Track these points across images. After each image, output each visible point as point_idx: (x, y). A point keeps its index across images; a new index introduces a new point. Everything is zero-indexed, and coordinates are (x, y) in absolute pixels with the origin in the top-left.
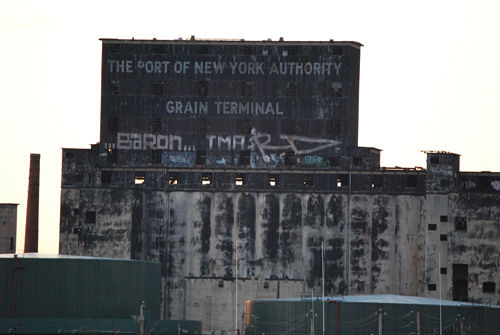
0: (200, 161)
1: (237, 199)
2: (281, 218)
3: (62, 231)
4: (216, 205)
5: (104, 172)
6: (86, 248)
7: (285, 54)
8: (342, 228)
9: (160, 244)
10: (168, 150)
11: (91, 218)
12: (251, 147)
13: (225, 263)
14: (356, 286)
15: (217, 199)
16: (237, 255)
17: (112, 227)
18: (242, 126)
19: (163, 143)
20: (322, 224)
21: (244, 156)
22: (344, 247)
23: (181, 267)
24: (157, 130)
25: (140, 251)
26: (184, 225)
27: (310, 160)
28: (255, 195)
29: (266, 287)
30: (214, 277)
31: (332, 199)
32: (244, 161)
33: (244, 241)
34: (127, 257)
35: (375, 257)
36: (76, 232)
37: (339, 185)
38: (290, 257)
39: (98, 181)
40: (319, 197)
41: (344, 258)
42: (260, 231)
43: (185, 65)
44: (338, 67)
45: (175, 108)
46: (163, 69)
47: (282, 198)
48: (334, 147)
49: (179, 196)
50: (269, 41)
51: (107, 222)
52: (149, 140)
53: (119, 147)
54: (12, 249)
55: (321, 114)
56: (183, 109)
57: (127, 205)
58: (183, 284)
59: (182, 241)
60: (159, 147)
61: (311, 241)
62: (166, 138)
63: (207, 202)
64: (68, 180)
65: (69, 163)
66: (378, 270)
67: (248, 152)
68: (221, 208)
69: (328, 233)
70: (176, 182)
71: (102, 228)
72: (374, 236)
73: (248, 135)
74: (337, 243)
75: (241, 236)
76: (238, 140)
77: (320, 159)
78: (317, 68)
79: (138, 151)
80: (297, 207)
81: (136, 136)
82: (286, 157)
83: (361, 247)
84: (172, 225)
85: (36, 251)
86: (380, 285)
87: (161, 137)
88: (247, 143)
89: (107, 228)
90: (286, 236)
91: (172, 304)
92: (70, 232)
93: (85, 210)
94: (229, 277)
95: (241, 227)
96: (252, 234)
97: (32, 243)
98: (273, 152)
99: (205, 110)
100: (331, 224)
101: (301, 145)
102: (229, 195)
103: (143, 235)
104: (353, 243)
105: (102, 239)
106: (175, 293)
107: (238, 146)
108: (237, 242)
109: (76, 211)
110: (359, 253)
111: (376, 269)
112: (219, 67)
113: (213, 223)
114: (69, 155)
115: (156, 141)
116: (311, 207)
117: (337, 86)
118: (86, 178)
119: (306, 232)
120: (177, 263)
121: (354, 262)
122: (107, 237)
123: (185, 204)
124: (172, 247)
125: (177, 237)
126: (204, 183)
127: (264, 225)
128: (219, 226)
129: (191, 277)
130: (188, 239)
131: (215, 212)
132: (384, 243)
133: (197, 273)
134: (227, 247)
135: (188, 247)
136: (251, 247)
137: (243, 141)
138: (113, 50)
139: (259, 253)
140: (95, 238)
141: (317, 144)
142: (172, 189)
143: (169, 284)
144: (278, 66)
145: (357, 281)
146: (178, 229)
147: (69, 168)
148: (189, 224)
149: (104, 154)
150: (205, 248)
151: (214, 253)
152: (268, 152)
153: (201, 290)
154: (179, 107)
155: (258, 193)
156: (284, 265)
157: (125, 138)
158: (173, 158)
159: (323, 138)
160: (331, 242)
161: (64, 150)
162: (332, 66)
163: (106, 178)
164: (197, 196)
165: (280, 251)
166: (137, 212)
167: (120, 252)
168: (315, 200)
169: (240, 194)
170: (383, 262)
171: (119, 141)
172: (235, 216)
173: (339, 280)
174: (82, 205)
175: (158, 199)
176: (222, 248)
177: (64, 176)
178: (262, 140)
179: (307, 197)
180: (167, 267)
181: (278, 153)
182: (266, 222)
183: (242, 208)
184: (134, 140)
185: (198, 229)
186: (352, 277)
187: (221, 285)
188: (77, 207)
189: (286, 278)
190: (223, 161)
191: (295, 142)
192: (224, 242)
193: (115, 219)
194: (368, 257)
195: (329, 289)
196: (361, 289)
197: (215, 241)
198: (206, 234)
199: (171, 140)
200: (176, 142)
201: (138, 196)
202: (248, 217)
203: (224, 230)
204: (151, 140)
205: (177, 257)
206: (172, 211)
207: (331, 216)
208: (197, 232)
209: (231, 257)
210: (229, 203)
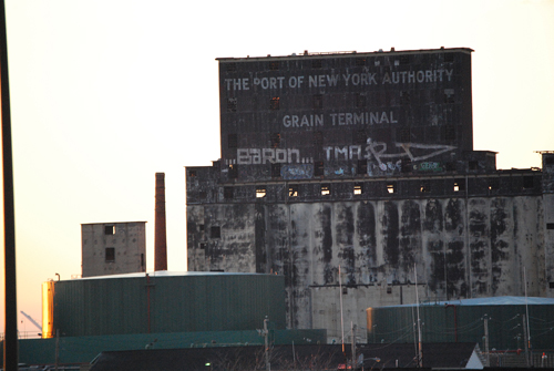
0: (318, 172)
1: (356, 208)
2: (401, 225)
3: (189, 246)
4: (336, 215)
5: (226, 188)
6: (212, 262)
7: (397, 63)
8: (461, 232)
9: (284, 255)
10: (287, 163)
11: (216, 233)
12: (368, 156)
13: (348, 271)
14: (478, 287)
15: (336, 208)
16: (359, 263)
17: (236, 240)
18: (358, 136)
19: (281, 156)
20: (441, 229)
21: (361, 165)
22: (464, 250)
23: (305, 277)
24: (275, 143)
25: (265, 262)
26: (306, 235)
27: (426, 166)
28: (373, 203)
29: (389, 292)
30: (338, 285)
31: (450, 203)
32: (362, 170)
33: (365, 249)
34: (252, 271)
35: (495, 258)
36: (202, 246)
37: (456, 189)
38: (410, 262)
39: (221, 197)
40: (437, 203)
41: (465, 260)
42: (380, 238)
43: (300, 80)
44: (449, 74)
45: (291, 122)
46: (278, 84)
47: (400, 205)
48: (450, 152)
49: (299, 208)
50: (381, 52)
51: (231, 236)
52: (267, 154)
53: (240, 163)
54: (143, 267)
55: (435, 121)
56: (299, 123)
57: (250, 219)
58: (307, 292)
59: (305, 251)
60: (278, 161)
61: (431, 246)
62: (284, 151)
63: (327, 212)
64: (193, 197)
65: (192, 181)
66: (499, 271)
67: (365, 162)
68: (341, 217)
69: (447, 237)
70: (296, 194)
71: (227, 242)
72: (493, 238)
73: (364, 145)
74: (456, 246)
75: (362, 244)
76: (355, 150)
77: (435, 164)
78: (429, 75)
79: (258, 166)
80: (415, 212)
81: (255, 151)
82: (402, 165)
83: (480, 249)
84: (294, 236)
85: (166, 269)
86: (501, 286)
87: (279, 151)
88: (364, 152)
89: (231, 242)
90: (406, 241)
91: (298, 313)
92: (196, 247)
93: (209, 226)
94: (352, 284)
95: (362, 235)
96: (373, 241)
97: (161, 262)
98: (390, 160)
99: (321, 122)
100: (451, 228)
101: (416, 152)
102: (348, 204)
103: (267, 246)
104: (473, 246)
105: (228, 253)
106: (300, 302)
107: (355, 156)
108: (358, 249)
109: (202, 227)
110: (479, 255)
111: (496, 270)
112: (332, 80)
113: (334, 233)
114: (193, 173)
115: (275, 155)
116: (429, 213)
117: (449, 92)
118: (210, 195)
119: (425, 237)
120: (301, 272)
121: (475, 264)
122: (232, 250)
123: (306, 216)
124: (295, 257)
125: (299, 248)
126: (324, 193)
127: (384, 232)
128: (339, 235)
129: (316, 286)
130: (311, 249)
131: (335, 222)
132: (504, 244)
133: (321, 281)
134: (349, 255)
135: (311, 257)
136: (372, 254)
137: (359, 150)
138: (230, 69)
139: (381, 260)
140: (220, 252)
141: (433, 150)
142: (292, 201)
143: (294, 293)
144: (391, 76)
145: (478, 282)
146: (300, 239)
147: (193, 185)
148: (311, 234)
149: (226, 171)
150: (328, 257)
151: (336, 261)
152: (384, 161)
153: (326, 297)
154: (295, 121)
155: (377, 201)
156: (406, 270)
157: (244, 154)
158: (291, 171)
159: (438, 143)
160: (451, 246)
161: (187, 168)
162: (444, 73)
163: (229, 194)
164: (317, 207)
165: (401, 257)
166: (259, 225)
167: (243, 266)
168: (432, 205)
169: (359, 203)
170: (503, 262)
171: (239, 157)
172: (355, 224)
173: (460, 282)
174: (207, 221)
175: (280, 212)
176: (345, 256)
177: (188, 193)
178: (378, 149)
179: (425, 203)
180: (291, 277)
181: (394, 160)
182: (386, 229)
183: (361, 216)
184: (253, 155)
185: (320, 239)
186: (473, 279)
187: (345, 293)
188: (202, 222)
189: (408, 283)
190: (341, 171)
191: (411, 149)
192: (345, 250)
193: (239, 233)
194: (488, 258)
195: (451, 292)
196: (482, 290)
197: (336, 249)
198: (327, 243)
199: (289, 153)
200: (294, 155)
201: (260, 210)
202: (368, 225)
203: (345, 238)
204: (270, 154)
205: (301, 267)
206: (293, 223)
207: (449, 220)
208: (319, 241)
209: (353, 265)
210: (349, 212)
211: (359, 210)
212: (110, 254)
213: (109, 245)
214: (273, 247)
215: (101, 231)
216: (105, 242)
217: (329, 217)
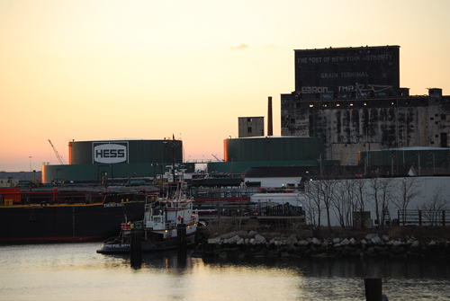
0: (335, 96)
1: (351, 111)
2: (370, 118)
3: (282, 127)
4: (343, 114)
5: (297, 103)
7: (369, 52)
8: (395, 121)
9: (321, 130)
10: (322, 93)
11: (293, 121)
12: (356, 90)
13: (347, 137)
14: (401, 144)
15: (343, 111)
16: (352, 134)
17: (301, 124)
18: (352, 82)
19: (320, 90)
20: (386, 120)
21: (353, 94)
22: (396, 129)
23: (329, 139)
24: (318, 85)
25: (313, 133)
26: (330, 122)
27: (380, 94)
28: (358, 109)
29: (364, 146)
30: (343, 143)
31: (390, 109)
32: (353, 96)
33: (355, 128)
34: (308, 136)
35: (408, 132)
36: (287, 127)
37: (393, 104)
38: (373, 134)
39: (295, 107)
40: (385, 109)
41: (396, 133)
42: (361, 123)
43: (328, 59)
44: (391, 56)
45: (324, 76)
46: (319, 60)
47: (369, 110)
48: (390, 88)
49: (327, 111)
50: (362, 47)
51: (299, 123)
53: (303, 93)
54: (263, 134)
55: (384, 75)
57: (307, 116)
58: (330, 146)
59: (330, 129)
60: (319, 92)
61: (382, 126)
62: (321, 88)
63: (339, 113)
64: (284, 107)
65: (283, 100)
66: (410, 137)
67: (355, 92)
68: (345, 115)
69: (389, 123)
70: (326, 106)
71: (298, 125)
72: (408, 123)
73: (355, 85)
74: (393, 127)
75: (353, 126)
76: (351, 88)
77: (384, 94)
78: (382, 57)
79: (310, 94)
80: (376, 113)
81: (309, 88)
82: (370, 93)
83: (403, 128)
84: (325, 123)
85: (272, 135)
86: (411, 143)
87: (319, 88)
88: (354, 88)
90: (372, 125)
91: (327, 154)
92: (285, 127)
93: (290, 118)
94: (349, 142)
95: (353, 122)
96: (358, 125)
97: (270, 132)
98: (365, 92)
99: (337, 76)
100: (390, 120)
101: (376, 88)
102: (348, 110)
103: (314, 127)
104: (399, 127)
105: (298, 129)
106: (327, 150)
107: (351, 90)
108: (352, 128)
109: (287, 119)
110: (401, 131)
112: (342, 59)
113: (342, 122)
114: (283, 96)
115: (317, 90)
116: (381, 113)
117: (390, 64)
118: (291, 106)
119: (380, 123)
120: (328, 137)
121: (400, 134)
122: (300, 128)
123: (330, 114)
124: (326, 131)
125: (327, 127)
126: (337, 105)
127: (363, 121)
128: (344, 122)
129: (334, 143)
130: (332, 128)
131: (342, 117)
132: (412, 126)
133: (336, 141)
134: (348, 131)
135: (332, 131)
136: (358, 130)
138: (300, 55)
139: (361, 133)
140: (295, 129)
141: (383, 88)
142: (324, 108)
143: (325, 146)
144: (366, 57)
145: (401, 142)
146: (328, 124)
147: (283, 102)
148: (332, 122)
149: (297, 96)
150: (339, 131)
151: (342, 133)
152: (363, 92)
153: (338, 148)
154: (326, 75)
156: (372, 137)
157: (305, 89)
158: (324, 96)
159: (386, 85)
160: (390, 127)
161: (281, 95)
162: (388, 56)
163: (298, 105)
164: (335, 111)
166: (311, 118)
167: (305, 134)
168: (383, 110)
169: (352, 109)
170: (412, 134)
171: (303, 90)
172: (351, 118)
173: (394, 142)
174: (289, 116)
175: (319, 113)
176: (346, 131)
177: (282, 105)
178: (360, 87)
179: (380, 109)
180: (324, 139)
181: (367, 92)
183: (353, 115)
184: (309, 90)
185: (336, 124)
186: (399, 140)
187: (346, 146)
188: (287, 117)
189: (372, 142)
190: (345, 96)
191: (374, 87)
192: (346, 128)
193: (302, 121)
194: (406, 132)
195: (390, 146)
196: (403, 145)
197: (342, 128)
198: (339, 126)
199: (323, 89)
200: (325, 90)
201: (311, 112)
202: (356, 118)
203: (346, 124)
204: (315, 89)
206: (325, 117)
207: (390, 116)
209: (349, 135)
210: (348, 113)
212: (250, 130)
213: (249, 126)
214: (317, 127)
215: (246, 120)
216: (247, 124)
217: (340, 115)
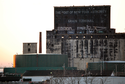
0: (76, 33)
1: (84, 41)
2: (94, 45)
3: (47, 48)
4: (80, 42)
5: (55, 36)
6: (52, 52)
7: (94, 9)
8: (107, 46)
9: (68, 51)
10: (69, 30)
11: (53, 45)
13: (82, 55)
14: (111, 59)
16: (84, 53)
17: (57, 47)
18: (85, 25)
19: (68, 29)
20: (103, 46)
21: (85, 31)
22: (108, 51)
23: (72, 56)
24: (66, 26)
25: (63, 52)
26: (73, 46)
27: (100, 32)
28: (88, 40)
29: (91, 60)
30: (79, 58)
31: (105, 40)
33: (86, 50)
34: (61, 54)
35: (115, 53)
36: (50, 48)
37: (106, 37)
38: (96, 53)
39: (54, 38)
40: (102, 40)
41: (108, 53)
42: (89, 47)
43: (72, 12)
44: (106, 11)
46: (67, 13)
47: (94, 40)
48: (105, 29)
49: (71, 40)
50: (90, 6)
52: (64, 28)
53: (58, 30)
54: (36, 52)
55: (102, 22)
56: (72, 22)
57: (60, 43)
58: (73, 59)
59: (72, 50)
60: (67, 30)
61: (100, 49)
62: (68, 28)
63: (78, 41)
64: (48, 38)
65: (48, 34)
66: (116, 55)
67: (86, 30)
68: (80, 43)
69: (104, 48)
70: (71, 37)
71: (55, 48)
72: (114, 48)
73: (86, 27)
74: (106, 50)
75: (85, 49)
76: (84, 28)
77: (102, 31)
78: (101, 11)
79: (62, 31)
80: (97, 42)
81: (62, 28)
82: (94, 31)
83: (111, 50)
84: (70, 47)
85: (41, 53)
86: (116, 59)
87: (67, 28)
89: (56, 48)
90: (95, 48)
91: (71, 64)
92: (48, 48)
93: (51, 44)
94: (83, 58)
95: (85, 47)
97: (40, 51)
98: (92, 30)
99: (77, 21)
100: (105, 46)
101: (98, 29)
102: (82, 40)
103: (64, 49)
104: (110, 50)
105: (55, 50)
106: (71, 61)
107: (84, 29)
108: (84, 50)
109: (50, 44)
110: (111, 52)
111: (115, 55)
112: (79, 12)
113: (79, 46)
114: (48, 32)
115: (66, 28)
116: (100, 42)
118: (51, 37)
119: (99, 47)
120: (71, 55)
121: (110, 54)
122: (56, 49)
123: (73, 42)
124: (70, 51)
125: (71, 49)
126: (77, 37)
127: (90, 46)
128: (80, 47)
129: (75, 58)
130: (74, 50)
132: (117, 50)
133: (76, 57)
135: (74, 51)
136: (87, 51)
138: (57, 9)
139: (89, 52)
140: (53, 50)
141: (101, 28)
143: (70, 59)
144: (92, 11)
145: (111, 58)
146: (71, 47)
147: (48, 35)
148: (74, 46)
149: (55, 32)
150: (77, 52)
151: (79, 52)
152: (90, 30)
153: (77, 60)
154: (71, 21)
155: (89, 39)
156: (95, 55)
157: (59, 28)
158: (70, 32)
159: (103, 27)
160: (105, 50)
161: (47, 31)
162: (104, 11)
163: (56, 37)
164: (75, 40)
165: (94, 52)
166: (62, 44)
167: (59, 53)
168: (101, 40)
169: (84, 40)
170: (117, 53)
171: (58, 29)
172: (84, 44)
173: (107, 58)
174: (51, 43)
175: (67, 41)
176: (81, 51)
177: (47, 37)
178: (89, 28)
179: (99, 40)
180: (69, 56)
182: (90, 45)
183: (85, 42)
184: (61, 29)
186: (110, 57)
187: (81, 60)
188: (50, 43)
189: (95, 58)
190: (81, 33)
191: (96, 28)
192: (81, 50)
193: (58, 46)
194: (113, 53)
195: (105, 60)
196: (112, 60)
197: (79, 50)
198: (77, 48)
199: (69, 28)
200: (70, 29)
201: (63, 41)
202: (86, 45)
203: (81, 47)
204: (65, 28)
205: (71, 54)
206: (70, 44)
207: (105, 44)
208: (75, 48)
209: (83, 53)
210: (82, 42)
211: (85, 41)
212: (29, 50)
213: (29, 48)
215: (27, 45)
216: (28, 47)
217: (78, 43)
